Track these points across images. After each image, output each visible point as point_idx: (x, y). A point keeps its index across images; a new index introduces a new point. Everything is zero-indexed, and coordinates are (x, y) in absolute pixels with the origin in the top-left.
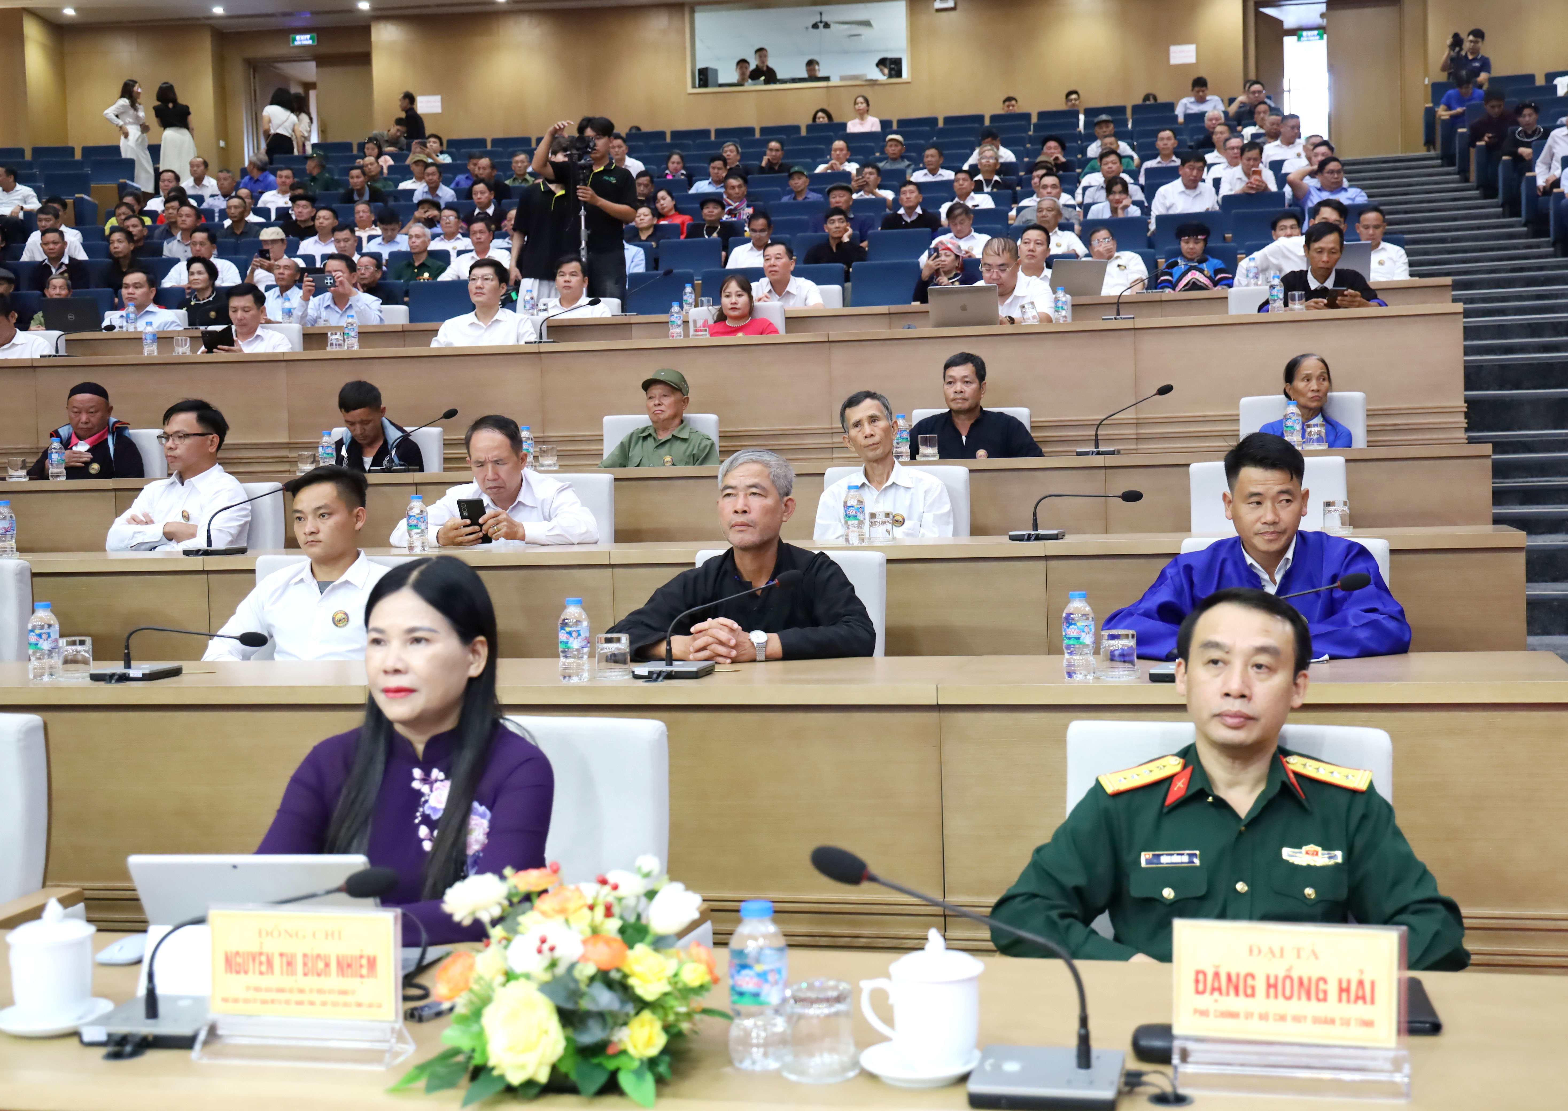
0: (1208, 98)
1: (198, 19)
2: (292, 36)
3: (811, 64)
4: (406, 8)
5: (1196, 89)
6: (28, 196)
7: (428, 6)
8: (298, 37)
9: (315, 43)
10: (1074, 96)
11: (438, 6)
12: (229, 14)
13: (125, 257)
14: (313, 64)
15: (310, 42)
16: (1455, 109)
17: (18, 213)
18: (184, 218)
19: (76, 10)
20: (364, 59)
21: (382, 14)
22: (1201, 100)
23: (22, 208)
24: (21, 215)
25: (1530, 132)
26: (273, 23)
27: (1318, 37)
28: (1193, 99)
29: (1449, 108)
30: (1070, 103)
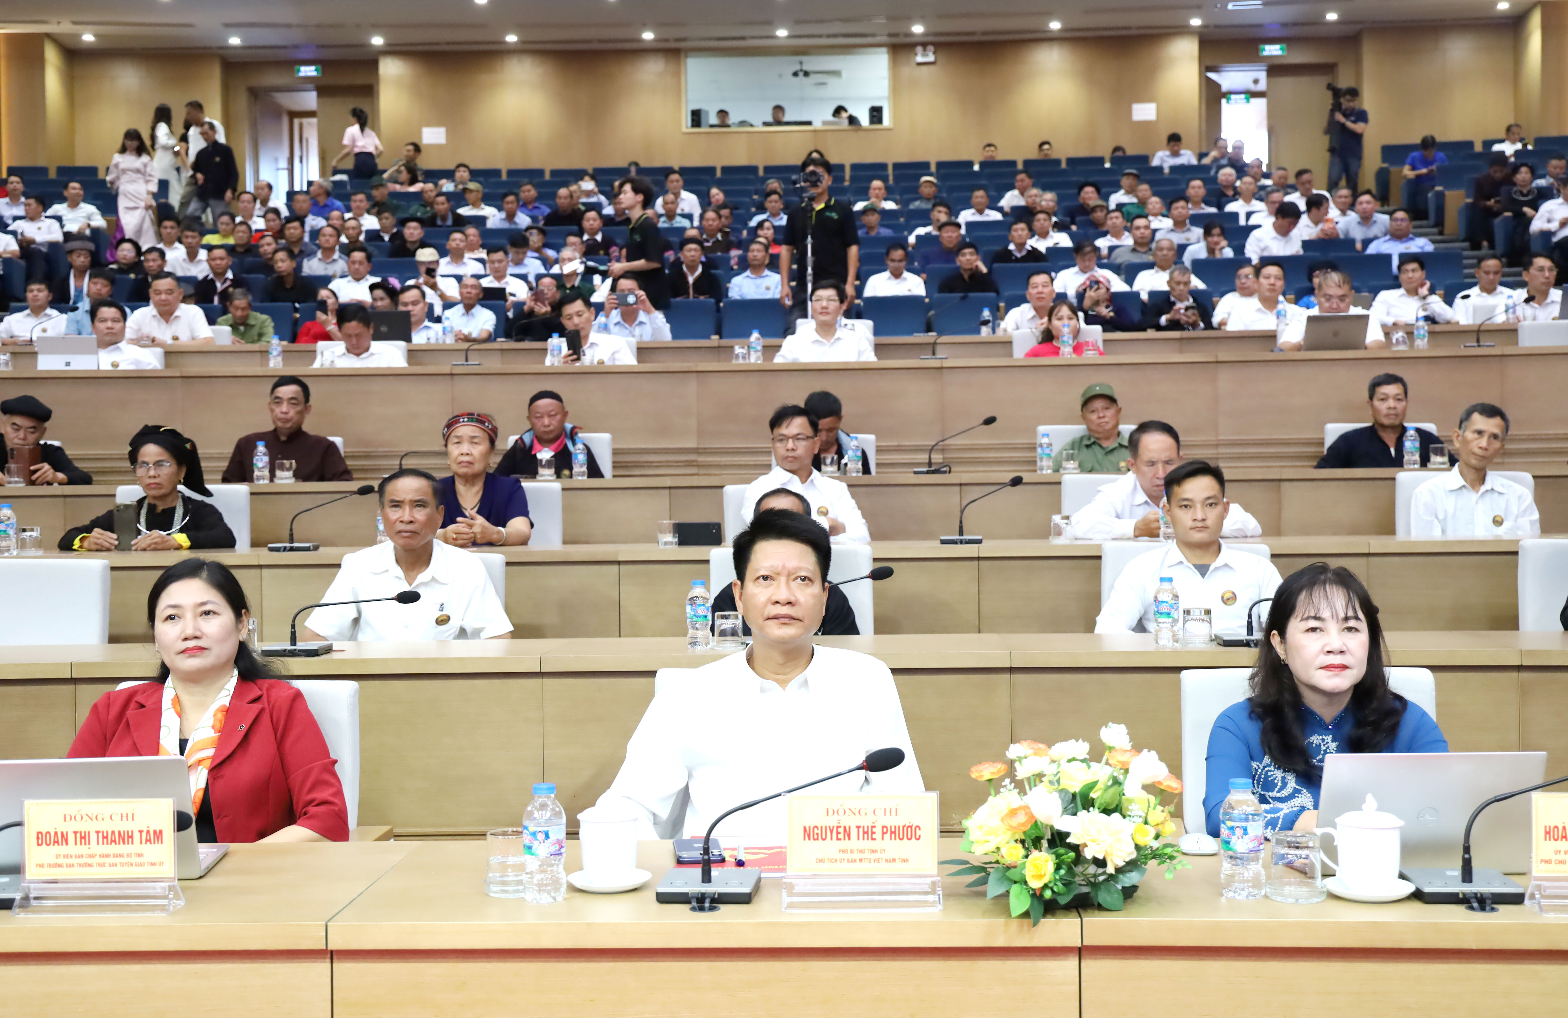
0: (1182, 152)
1: (210, 48)
2: (297, 67)
3: (778, 109)
4: (411, 44)
5: (1172, 143)
6: (93, 214)
7: (438, 44)
8: (303, 68)
9: (320, 75)
10: (1046, 147)
11: (448, 43)
12: (248, 44)
13: (288, 275)
14: (314, 94)
15: (314, 74)
16: (1419, 169)
17: (84, 230)
18: (327, 238)
19: (95, 36)
20: (369, 91)
21: (391, 51)
22: (1175, 154)
23: (89, 225)
24: (88, 232)
25: (1525, 191)
26: (282, 54)
27: (1245, 101)
28: (1168, 153)
29: (1414, 168)
30: (1042, 153)
